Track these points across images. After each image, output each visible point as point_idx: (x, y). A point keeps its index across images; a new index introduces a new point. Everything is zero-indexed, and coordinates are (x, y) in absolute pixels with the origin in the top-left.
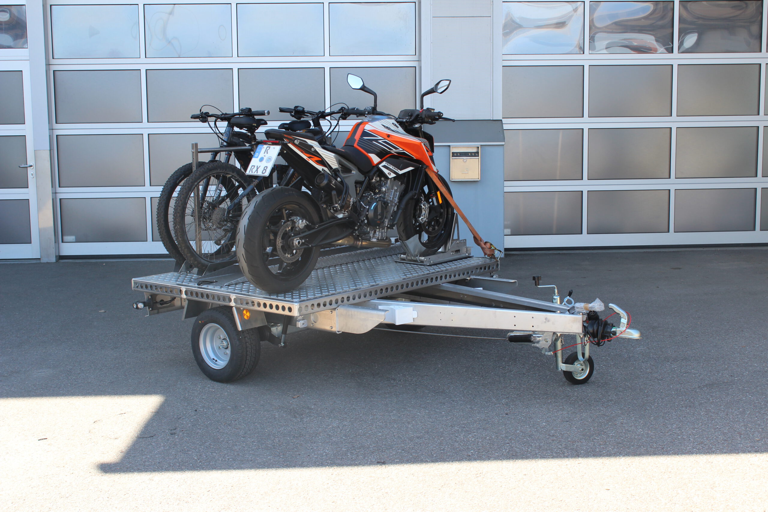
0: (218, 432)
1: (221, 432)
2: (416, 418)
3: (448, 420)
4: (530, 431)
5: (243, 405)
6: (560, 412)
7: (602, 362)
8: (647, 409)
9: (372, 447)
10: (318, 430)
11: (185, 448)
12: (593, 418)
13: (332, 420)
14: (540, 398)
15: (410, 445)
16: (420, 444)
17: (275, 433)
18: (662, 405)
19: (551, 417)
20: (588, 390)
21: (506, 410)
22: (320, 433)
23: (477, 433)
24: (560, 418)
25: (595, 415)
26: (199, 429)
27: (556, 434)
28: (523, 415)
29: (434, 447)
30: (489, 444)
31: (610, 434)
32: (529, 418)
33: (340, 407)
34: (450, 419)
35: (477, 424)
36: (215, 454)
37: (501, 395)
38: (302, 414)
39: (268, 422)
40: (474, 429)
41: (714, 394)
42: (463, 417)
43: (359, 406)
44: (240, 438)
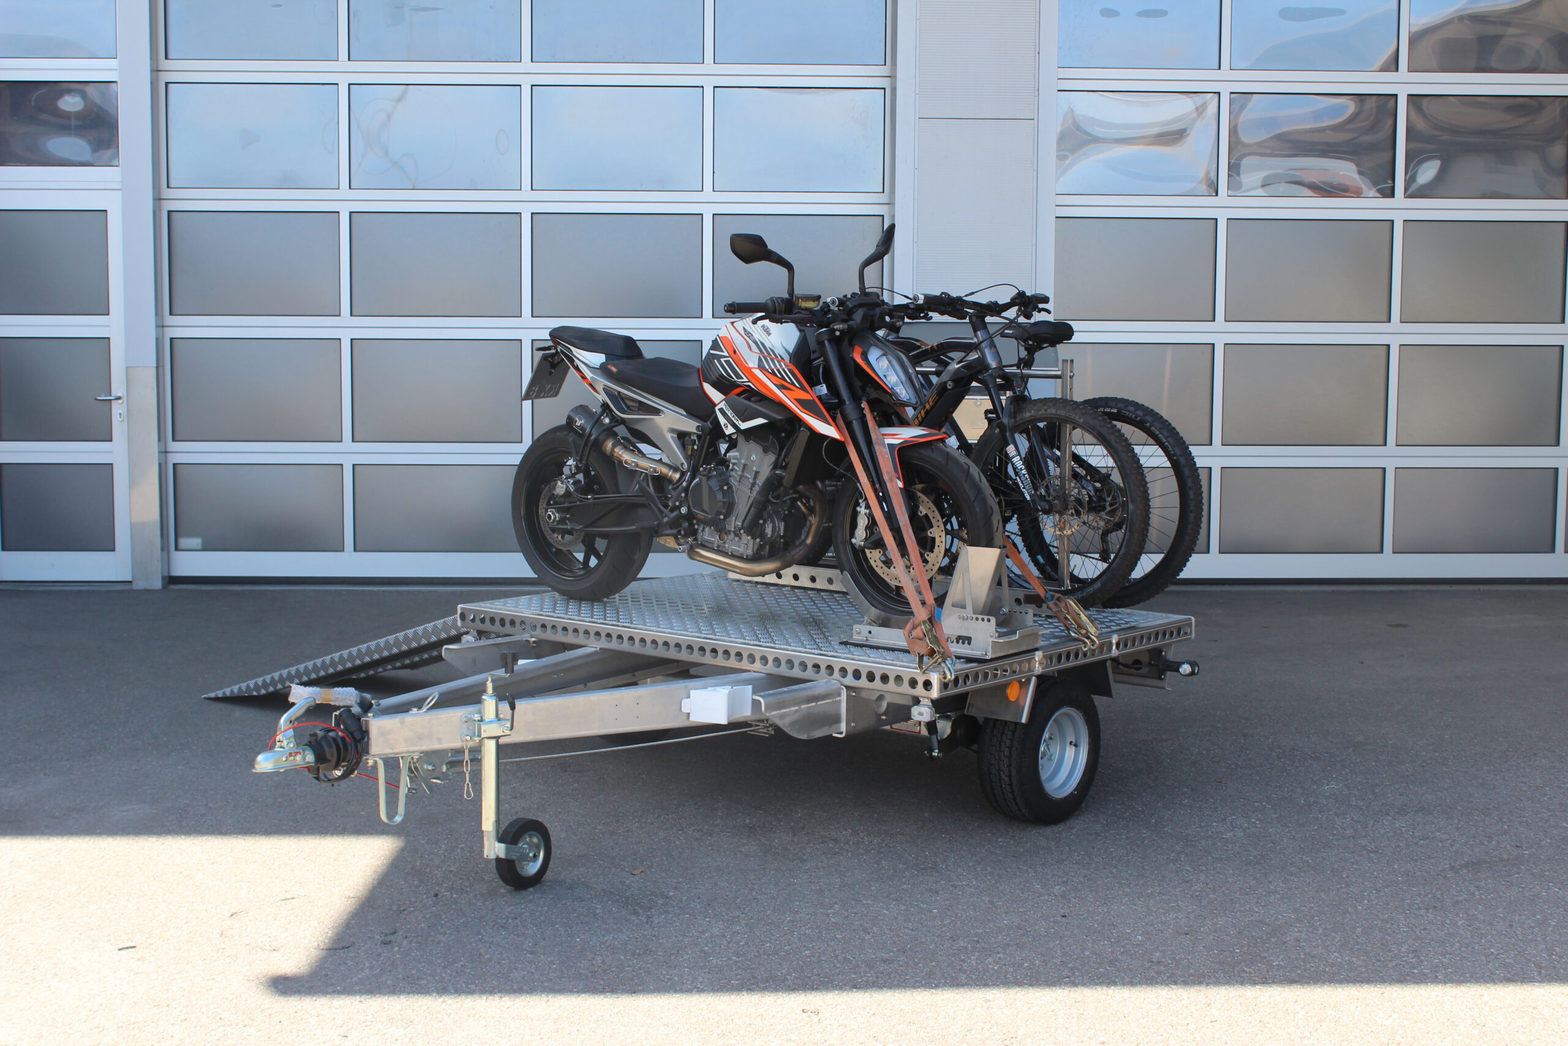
0: (480, 940)
1: (485, 942)
2: (880, 920)
3: (945, 925)
4: (1112, 953)
6: (1172, 915)
7: (1254, 812)
8: (1348, 912)
9: (792, 978)
10: (682, 941)
11: (414, 971)
12: (1239, 929)
13: (709, 922)
14: (1130, 883)
15: (869, 977)
17: (595, 946)
18: (1377, 904)
19: (1152, 925)
20: (1228, 870)
21: (1062, 908)
22: (686, 947)
23: (1005, 953)
24: (1172, 926)
25: (1243, 921)
26: (441, 933)
27: (1164, 960)
28: (1097, 920)
29: (917, 981)
30: (1028, 978)
31: (1274, 961)
32: (1109, 925)
33: (727, 896)
34: (950, 924)
35: (1005, 935)
37: (1053, 876)
38: (650, 908)
39: (582, 923)
40: (999, 946)
41: (1483, 884)
42: (975, 920)
43: (765, 894)
44: (526, 954)
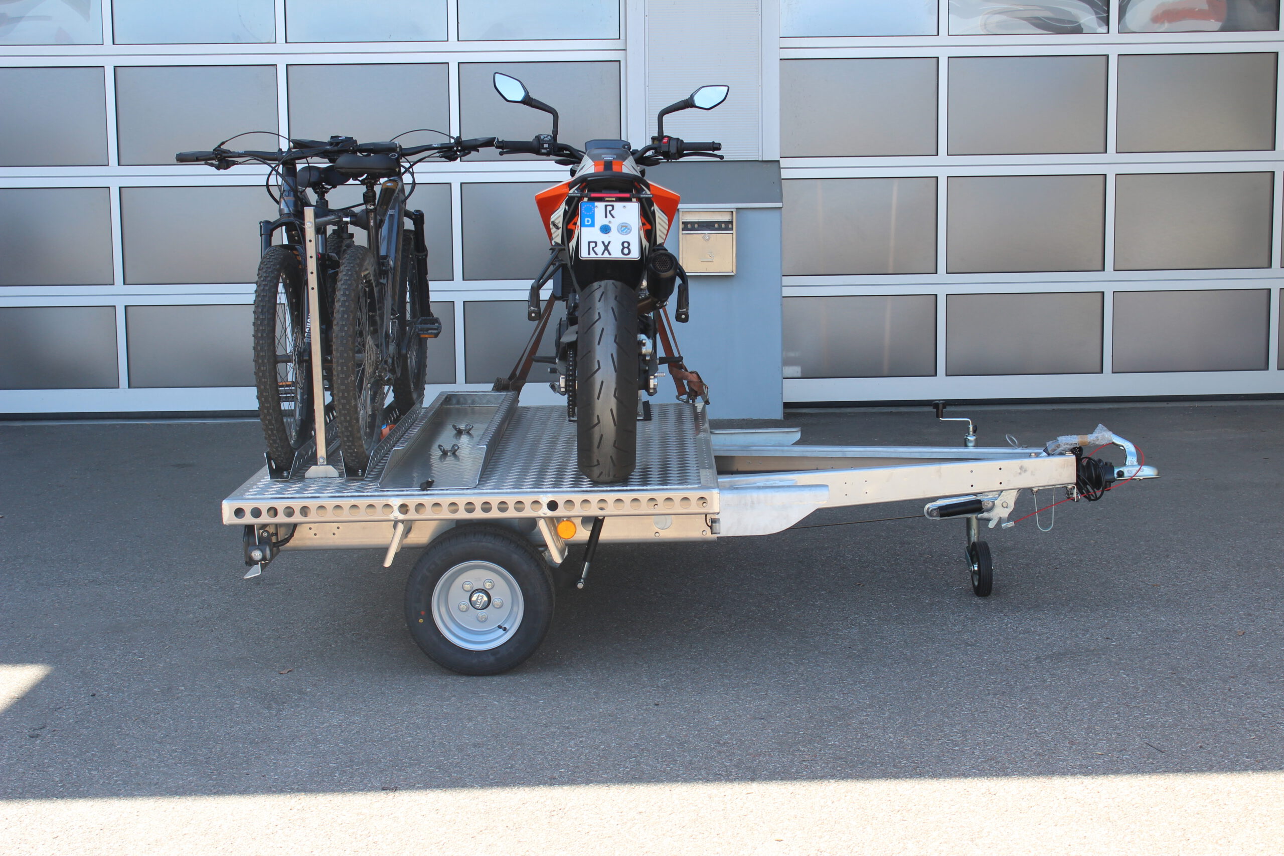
0: (118, 733)
2: (488, 710)
3: (544, 714)
4: (686, 735)
5: (183, 685)
8: (920, 698)
10: (301, 730)
11: (46, 761)
13: (332, 714)
15: (456, 759)
16: (475, 756)
17: (220, 737)
22: (302, 736)
26: (85, 727)
29: (497, 762)
32: (694, 712)
33: (358, 691)
34: (549, 712)
36: (94, 773)
38: (284, 703)
39: (216, 717)
40: (585, 731)
41: (1059, 672)
44: (154, 744)
